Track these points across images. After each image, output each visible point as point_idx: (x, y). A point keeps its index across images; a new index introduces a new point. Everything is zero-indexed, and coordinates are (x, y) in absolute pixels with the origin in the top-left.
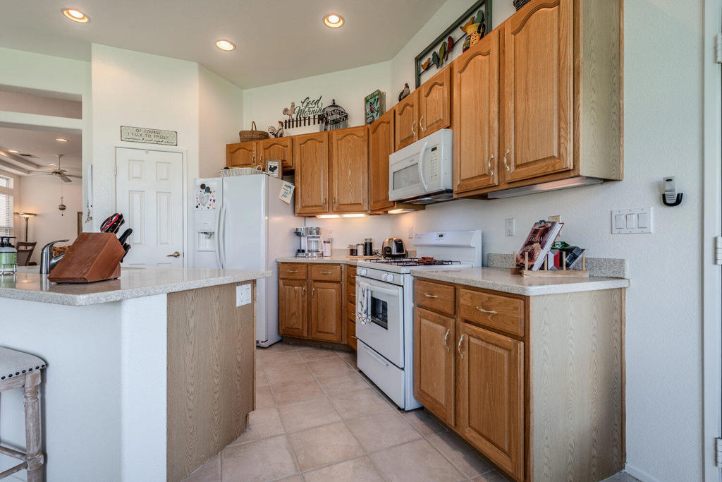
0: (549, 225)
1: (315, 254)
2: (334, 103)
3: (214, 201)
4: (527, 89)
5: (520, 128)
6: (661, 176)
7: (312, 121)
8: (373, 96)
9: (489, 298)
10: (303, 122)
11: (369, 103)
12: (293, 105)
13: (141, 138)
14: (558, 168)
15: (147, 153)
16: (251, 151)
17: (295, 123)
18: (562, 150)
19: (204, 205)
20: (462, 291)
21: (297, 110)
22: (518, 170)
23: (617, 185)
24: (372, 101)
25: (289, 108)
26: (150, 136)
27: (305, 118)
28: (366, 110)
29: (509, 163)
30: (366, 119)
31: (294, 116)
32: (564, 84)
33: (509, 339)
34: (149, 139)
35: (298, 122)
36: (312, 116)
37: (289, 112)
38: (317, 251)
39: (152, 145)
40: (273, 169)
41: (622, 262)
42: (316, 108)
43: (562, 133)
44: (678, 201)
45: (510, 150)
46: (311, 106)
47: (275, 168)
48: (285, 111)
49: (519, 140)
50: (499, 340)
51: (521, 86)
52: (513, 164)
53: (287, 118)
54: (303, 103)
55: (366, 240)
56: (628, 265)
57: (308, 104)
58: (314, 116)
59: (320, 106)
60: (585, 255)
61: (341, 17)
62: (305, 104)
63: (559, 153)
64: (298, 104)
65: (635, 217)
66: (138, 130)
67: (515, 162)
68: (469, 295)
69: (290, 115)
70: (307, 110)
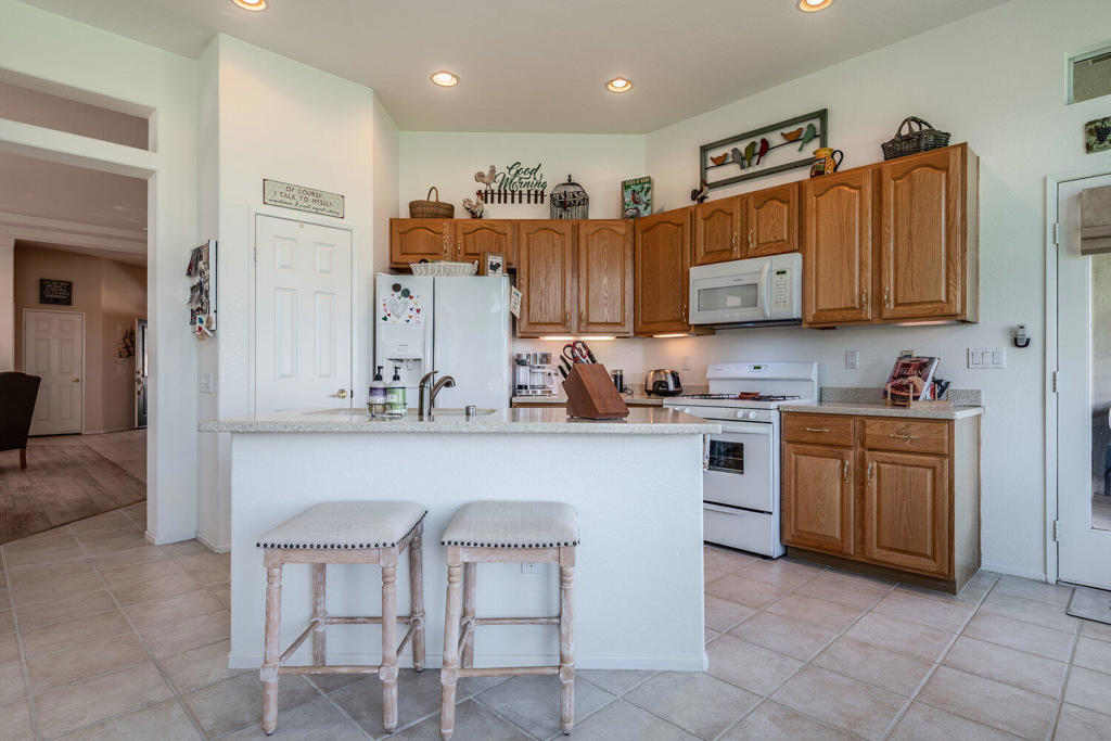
0: (926, 360)
1: (539, 392)
2: (570, 180)
3: (418, 311)
4: (910, 234)
5: (901, 270)
6: (1015, 323)
7: (525, 198)
8: (638, 182)
9: (907, 426)
10: (509, 197)
11: (630, 191)
12: (493, 170)
13: (294, 202)
14: (946, 311)
15: (301, 227)
16: (441, 233)
17: (496, 197)
18: (951, 297)
19: (398, 317)
20: (868, 422)
21: (500, 178)
22: (898, 308)
23: (974, 326)
24: (638, 188)
25: (486, 173)
26: (306, 200)
27: (513, 191)
28: (623, 198)
29: (888, 301)
30: (624, 210)
31: (495, 187)
32: (953, 241)
33: (933, 458)
34: (305, 204)
35: (503, 196)
36: (525, 191)
37: (486, 180)
38: (544, 387)
39: (311, 215)
40: (495, 267)
41: (979, 392)
42: (531, 180)
43: (951, 282)
44: (1027, 344)
45: (889, 286)
46: (522, 175)
47: (498, 265)
48: (479, 178)
49: (901, 280)
50: (921, 461)
51: (904, 231)
52: (892, 301)
53: (482, 187)
54: (510, 169)
55: (616, 371)
56: (983, 395)
57: (518, 172)
58: (529, 191)
59: (538, 177)
60: (951, 387)
61: (628, 81)
62: (514, 171)
63: (948, 299)
64: (501, 169)
65: (990, 355)
66: (290, 188)
67: (896, 299)
68: (879, 425)
69: (488, 184)
70: (517, 179)
